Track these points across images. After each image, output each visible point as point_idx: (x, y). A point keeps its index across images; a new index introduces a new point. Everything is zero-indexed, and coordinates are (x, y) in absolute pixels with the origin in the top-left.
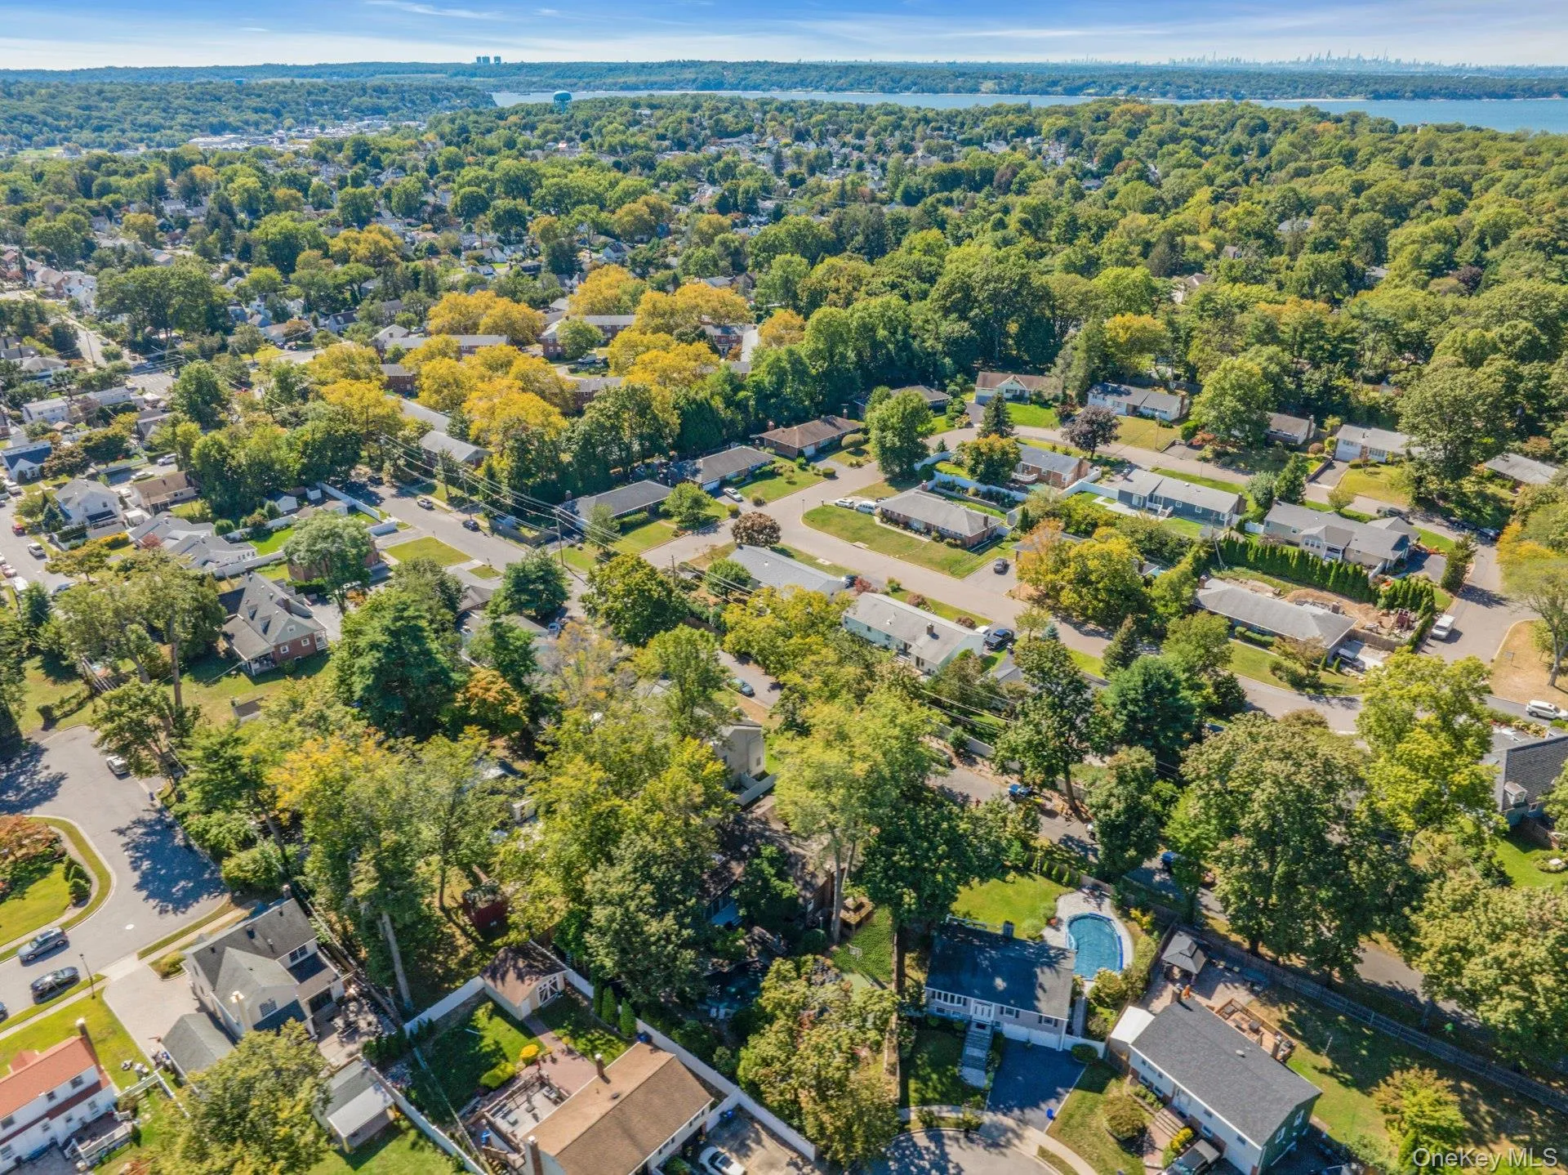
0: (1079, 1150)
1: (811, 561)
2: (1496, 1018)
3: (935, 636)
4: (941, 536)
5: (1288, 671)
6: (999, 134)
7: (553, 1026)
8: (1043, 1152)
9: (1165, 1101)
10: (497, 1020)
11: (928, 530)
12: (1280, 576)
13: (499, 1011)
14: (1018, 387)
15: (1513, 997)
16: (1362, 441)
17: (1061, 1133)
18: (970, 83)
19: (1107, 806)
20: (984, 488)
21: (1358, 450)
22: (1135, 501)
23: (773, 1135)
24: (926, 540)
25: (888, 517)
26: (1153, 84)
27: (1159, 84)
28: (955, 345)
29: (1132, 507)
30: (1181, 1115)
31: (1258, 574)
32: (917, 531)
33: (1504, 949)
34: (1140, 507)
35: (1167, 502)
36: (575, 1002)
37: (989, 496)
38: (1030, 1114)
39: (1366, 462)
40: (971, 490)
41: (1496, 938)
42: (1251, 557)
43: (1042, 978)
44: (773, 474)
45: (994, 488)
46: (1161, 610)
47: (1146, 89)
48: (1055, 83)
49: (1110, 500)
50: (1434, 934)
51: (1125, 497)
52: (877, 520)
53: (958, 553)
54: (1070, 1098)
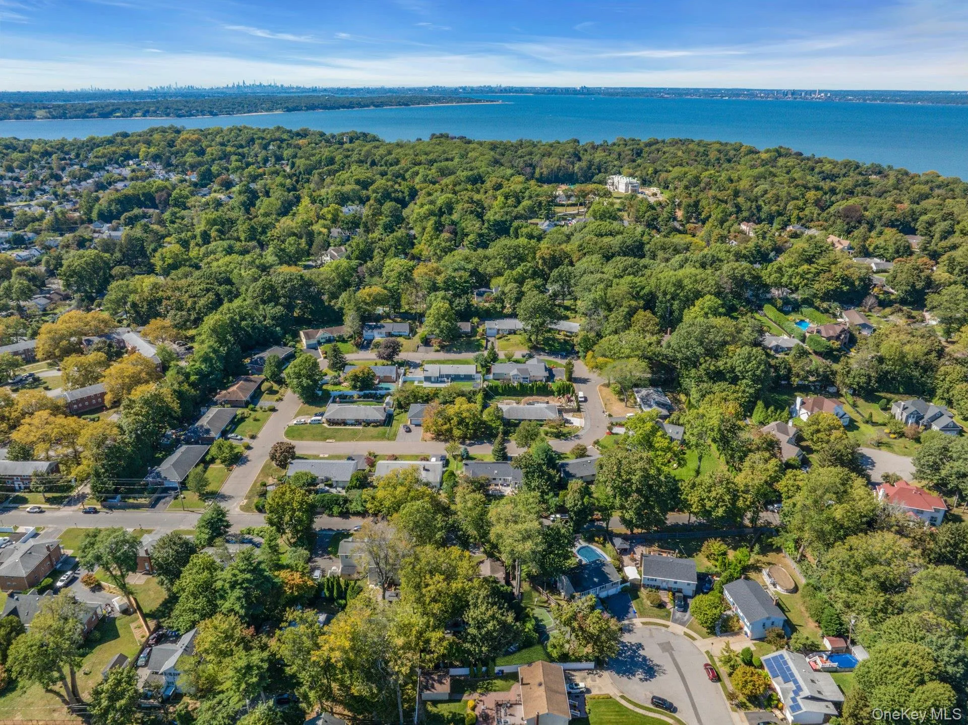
0: (650, 617)
1: (316, 457)
2: (719, 514)
3: (427, 470)
4: (368, 423)
5: (552, 433)
6: (111, 160)
7: (463, 692)
8: (643, 623)
9: (658, 588)
10: (439, 705)
11: (358, 422)
12: (514, 395)
13: (435, 703)
14: (327, 335)
15: (722, 506)
16: (497, 327)
17: (642, 615)
18: (27, 113)
19: (576, 505)
20: (362, 393)
21: (495, 331)
22: (433, 380)
23: (575, 670)
24: (360, 427)
25: (332, 422)
26: (158, 108)
27: (162, 108)
28: (277, 319)
29: (432, 382)
30: (665, 589)
31: (505, 397)
32: (352, 425)
33: (713, 494)
34: (437, 382)
35: (448, 376)
36: (458, 680)
37: (366, 396)
38: (630, 615)
39: (502, 335)
40: (356, 396)
41: (710, 491)
42: (501, 391)
43: (606, 571)
44: (243, 419)
45: (367, 392)
46: (494, 425)
47: (155, 112)
48: (91, 110)
49: (420, 382)
50: (693, 499)
51: (428, 379)
52: (326, 425)
53: (381, 429)
54: (634, 605)
